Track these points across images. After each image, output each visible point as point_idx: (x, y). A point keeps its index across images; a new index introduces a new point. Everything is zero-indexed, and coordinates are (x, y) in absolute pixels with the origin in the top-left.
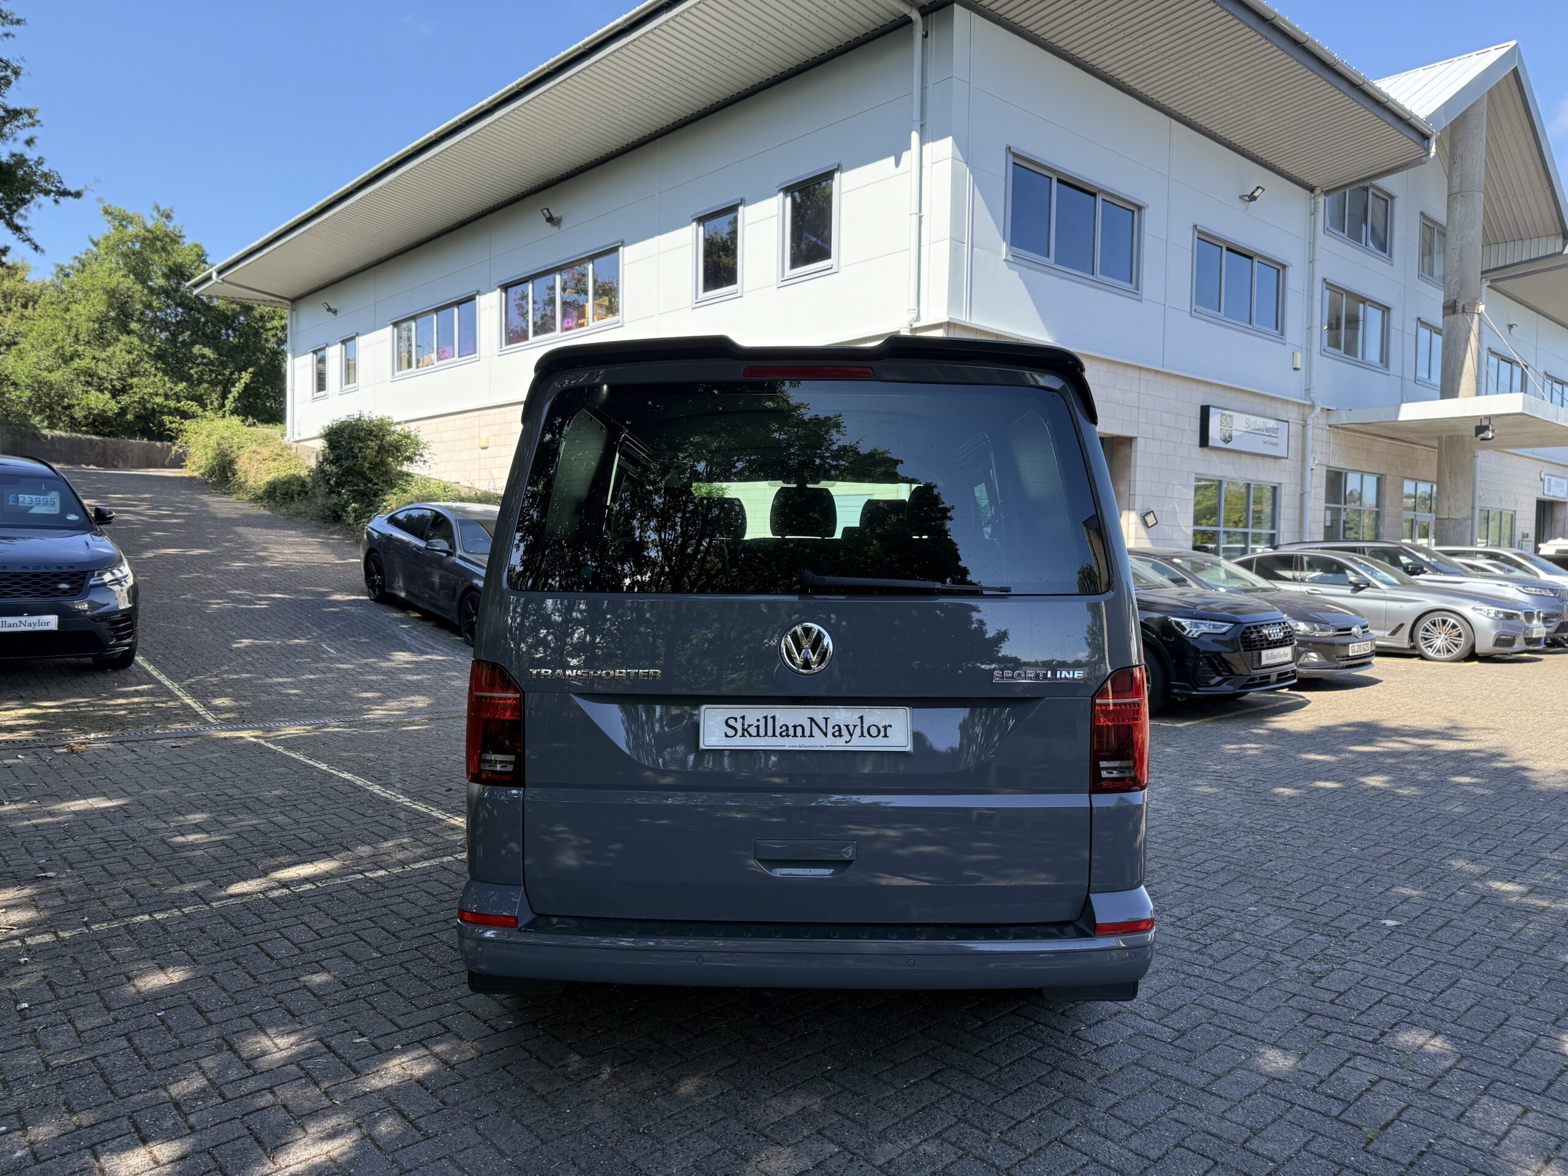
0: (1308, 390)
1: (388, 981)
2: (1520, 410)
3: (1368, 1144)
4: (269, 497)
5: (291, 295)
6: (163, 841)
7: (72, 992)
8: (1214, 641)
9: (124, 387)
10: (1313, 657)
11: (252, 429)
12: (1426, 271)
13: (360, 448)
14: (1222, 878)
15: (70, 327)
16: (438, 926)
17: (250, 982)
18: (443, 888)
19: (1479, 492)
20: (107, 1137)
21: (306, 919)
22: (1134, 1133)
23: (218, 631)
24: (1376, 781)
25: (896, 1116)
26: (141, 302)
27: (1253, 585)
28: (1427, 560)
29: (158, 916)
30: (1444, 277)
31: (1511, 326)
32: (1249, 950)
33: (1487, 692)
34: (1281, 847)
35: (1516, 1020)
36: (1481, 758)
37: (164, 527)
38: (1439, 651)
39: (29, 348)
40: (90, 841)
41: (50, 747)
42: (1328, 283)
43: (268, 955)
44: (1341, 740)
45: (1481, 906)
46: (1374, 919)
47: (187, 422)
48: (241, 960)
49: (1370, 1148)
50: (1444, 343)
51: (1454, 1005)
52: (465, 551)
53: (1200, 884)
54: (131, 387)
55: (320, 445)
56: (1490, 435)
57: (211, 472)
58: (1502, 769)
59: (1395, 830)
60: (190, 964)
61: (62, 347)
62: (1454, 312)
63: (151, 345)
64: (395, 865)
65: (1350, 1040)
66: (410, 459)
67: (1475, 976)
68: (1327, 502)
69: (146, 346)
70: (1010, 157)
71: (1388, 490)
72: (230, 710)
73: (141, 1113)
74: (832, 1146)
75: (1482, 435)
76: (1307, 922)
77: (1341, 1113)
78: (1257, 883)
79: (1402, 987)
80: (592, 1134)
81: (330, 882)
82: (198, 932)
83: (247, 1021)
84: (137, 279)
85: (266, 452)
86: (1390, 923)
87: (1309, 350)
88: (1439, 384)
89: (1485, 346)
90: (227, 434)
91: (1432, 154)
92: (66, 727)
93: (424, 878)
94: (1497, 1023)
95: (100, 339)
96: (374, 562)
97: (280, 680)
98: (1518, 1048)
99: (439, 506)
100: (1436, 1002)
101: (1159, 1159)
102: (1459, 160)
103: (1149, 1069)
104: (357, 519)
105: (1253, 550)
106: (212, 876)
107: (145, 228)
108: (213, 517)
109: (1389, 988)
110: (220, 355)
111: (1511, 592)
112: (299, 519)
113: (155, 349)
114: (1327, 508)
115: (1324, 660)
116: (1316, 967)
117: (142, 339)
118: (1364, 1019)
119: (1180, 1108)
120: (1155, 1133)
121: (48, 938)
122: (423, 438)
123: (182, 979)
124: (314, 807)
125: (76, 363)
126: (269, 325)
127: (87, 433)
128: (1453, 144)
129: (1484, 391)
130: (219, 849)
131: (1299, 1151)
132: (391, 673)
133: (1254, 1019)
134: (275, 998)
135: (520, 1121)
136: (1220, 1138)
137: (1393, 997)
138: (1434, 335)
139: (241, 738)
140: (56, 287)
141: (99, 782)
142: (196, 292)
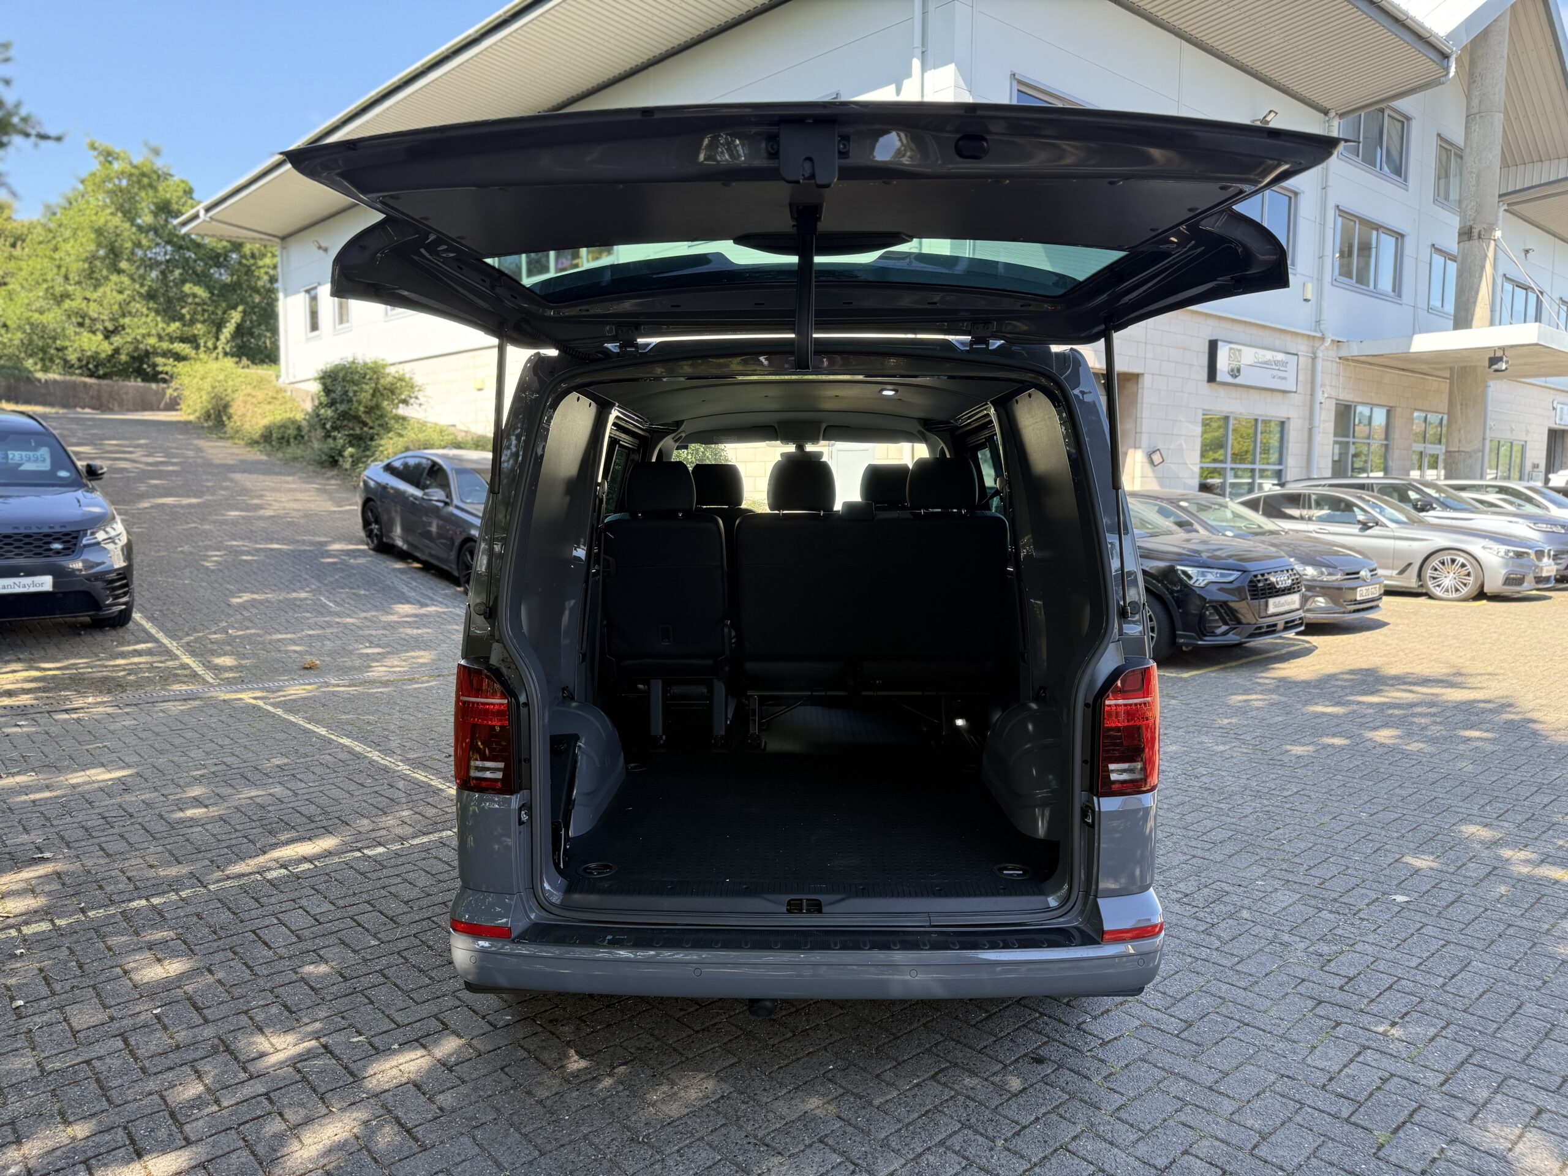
0: (1318, 322)
1: (386, 972)
2: (1535, 341)
3: (1379, 1149)
4: (266, 441)
5: (281, 234)
6: (161, 816)
7: (68, 988)
8: (1221, 590)
9: (116, 328)
10: (1321, 601)
11: (246, 371)
12: (1442, 197)
13: (355, 392)
14: (1230, 848)
15: (59, 267)
16: (437, 910)
17: (247, 975)
18: (441, 867)
19: (1490, 423)
20: (102, 1150)
21: (304, 902)
22: (1142, 1138)
23: (216, 585)
24: (1385, 735)
25: (899, 1121)
26: (131, 240)
27: (1260, 527)
28: (1436, 495)
29: (155, 901)
30: (1460, 201)
31: (1527, 251)
32: (1258, 929)
33: (1495, 636)
34: (1289, 812)
35: (1530, 1009)
36: (1491, 710)
37: (160, 475)
38: (1447, 591)
39: (18, 288)
40: (87, 818)
41: (48, 712)
42: (1340, 210)
43: (265, 943)
44: (1348, 691)
45: (1492, 878)
46: (1384, 893)
47: (180, 365)
48: (238, 949)
49: (1381, 1154)
50: (1458, 270)
51: (1466, 991)
52: (462, 501)
53: (1207, 855)
54: (124, 328)
55: (316, 387)
56: (1504, 366)
57: (208, 416)
58: (1512, 721)
59: (1404, 793)
60: (186, 955)
61: (52, 287)
62: (1470, 238)
63: (142, 285)
64: (394, 841)
65: (1360, 1031)
66: (405, 402)
67: (1487, 958)
68: (1336, 434)
69: (137, 286)
70: (1015, 84)
71: (1398, 422)
72: (231, 669)
73: (137, 1122)
74: (835, 1156)
75: (1495, 367)
76: (1315, 897)
77: (1352, 1114)
78: (1264, 854)
79: (1414, 972)
80: (591, 1144)
81: (328, 861)
82: (195, 919)
83: (243, 1017)
84: (125, 216)
85: (260, 395)
86: (1400, 898)
87: (1320, 280)
88: (1452, 312)
89: (1500, 273)
90: (221, 377)
91: (1452, 74)
92: (65, 689)
93: (423, 855)
94: (1510, 1011)
95: (92, 278)
96: (372, 511)
97: (280, 636)
98: (1532, 1039)
99: (436, 454)
100: (1447, 988)
101: (1166, 1168)
102: (1478, 79)
103: (1156, 1066)
104: (355, 464)
105: (1260, 486)
106: (209, 855)
107: (131, 164)
108: (208, 463)
109: (1399, 972)
110: (212, 294)
111: (1522, 529)
112: (297, 464)
113: (146, 288)
114: (1335, 442)
115: (1331, 605)
116: (1324, 948)
117: (133, 280)
118: (1374, 1008)
119: (1188, 1109)
120: (1162, 1139)
121: (45, 926)
122: (418, 380)
123: (178, 972)
124: (312, 776)
125: (67, 304)
126: (261, 263)
127: (81, 375)
128: (1473, 63)
129: (1497, 321)
130: (217, 825)
131: (1309, 1158)
132: (390, 626)
133: (1262, 1008)
134: (272, 992)
135: (518, 1130)
136: (1228, 1144)
137: (1403, 982)
138: (1448, 262)
139: (240, 699)
140: (44, 226)
141: (98, 751)
142: (184, 230)
